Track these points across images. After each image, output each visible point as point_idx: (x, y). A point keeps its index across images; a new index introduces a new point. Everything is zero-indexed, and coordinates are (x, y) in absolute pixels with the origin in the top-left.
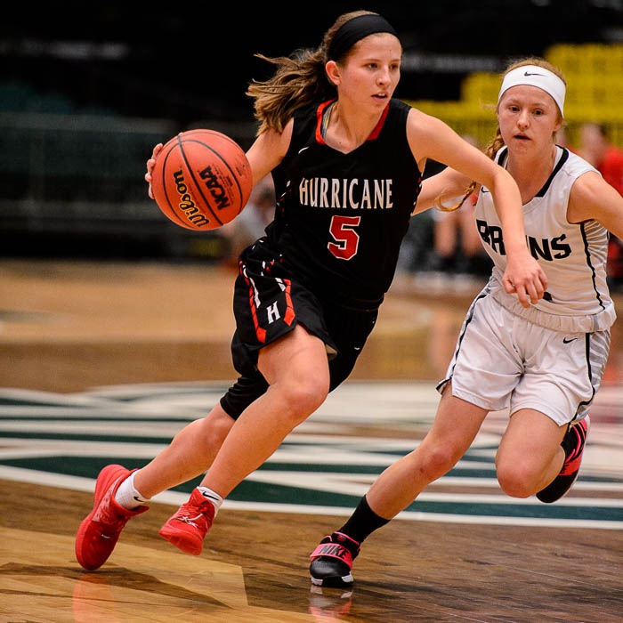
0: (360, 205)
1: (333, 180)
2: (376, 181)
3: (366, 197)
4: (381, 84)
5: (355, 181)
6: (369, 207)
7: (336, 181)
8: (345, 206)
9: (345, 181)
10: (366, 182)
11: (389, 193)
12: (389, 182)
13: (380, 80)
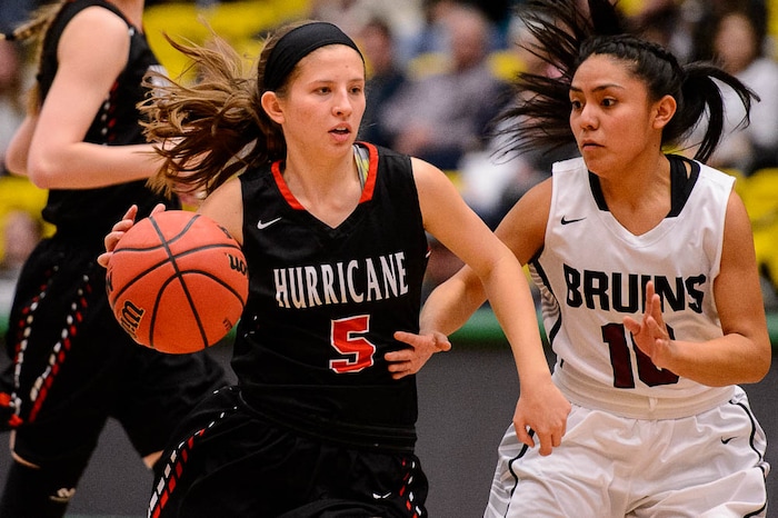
0: (365, 296)
1: (323, 267)
2: (383, 259)
3: (373, 284)
4: (339, 113)
5: (354, 264)
6: (379, 297)
7: (326, 268)
8: (344, 300)
9: (340, 265)
10: (369, 261)
11: (402, 272)
12: (400, 256)
13: (337, 109)
